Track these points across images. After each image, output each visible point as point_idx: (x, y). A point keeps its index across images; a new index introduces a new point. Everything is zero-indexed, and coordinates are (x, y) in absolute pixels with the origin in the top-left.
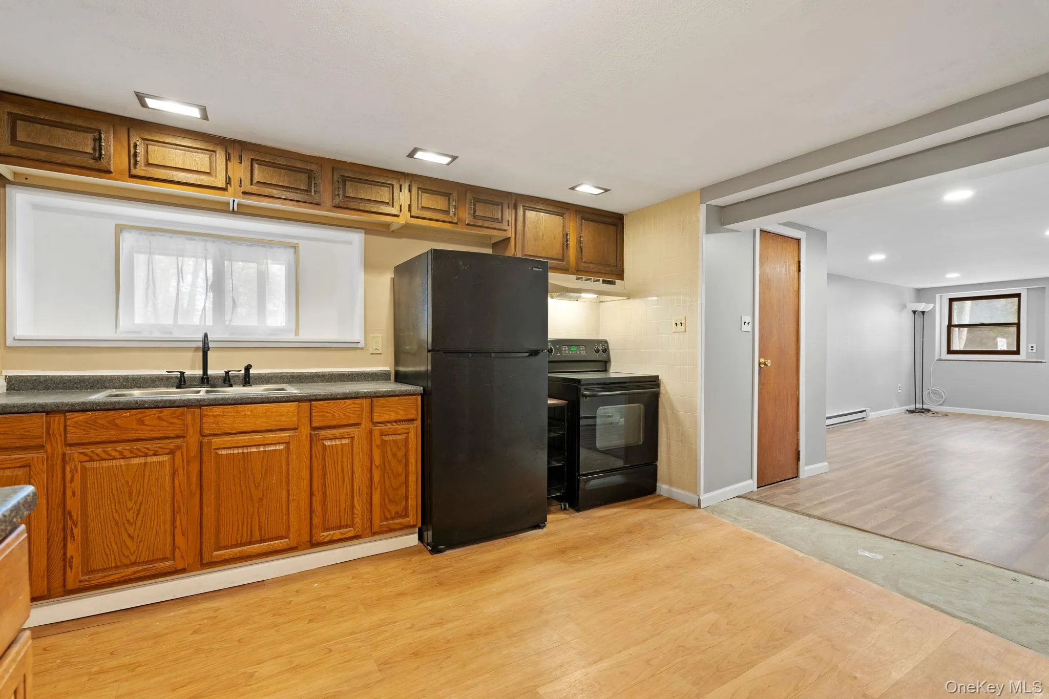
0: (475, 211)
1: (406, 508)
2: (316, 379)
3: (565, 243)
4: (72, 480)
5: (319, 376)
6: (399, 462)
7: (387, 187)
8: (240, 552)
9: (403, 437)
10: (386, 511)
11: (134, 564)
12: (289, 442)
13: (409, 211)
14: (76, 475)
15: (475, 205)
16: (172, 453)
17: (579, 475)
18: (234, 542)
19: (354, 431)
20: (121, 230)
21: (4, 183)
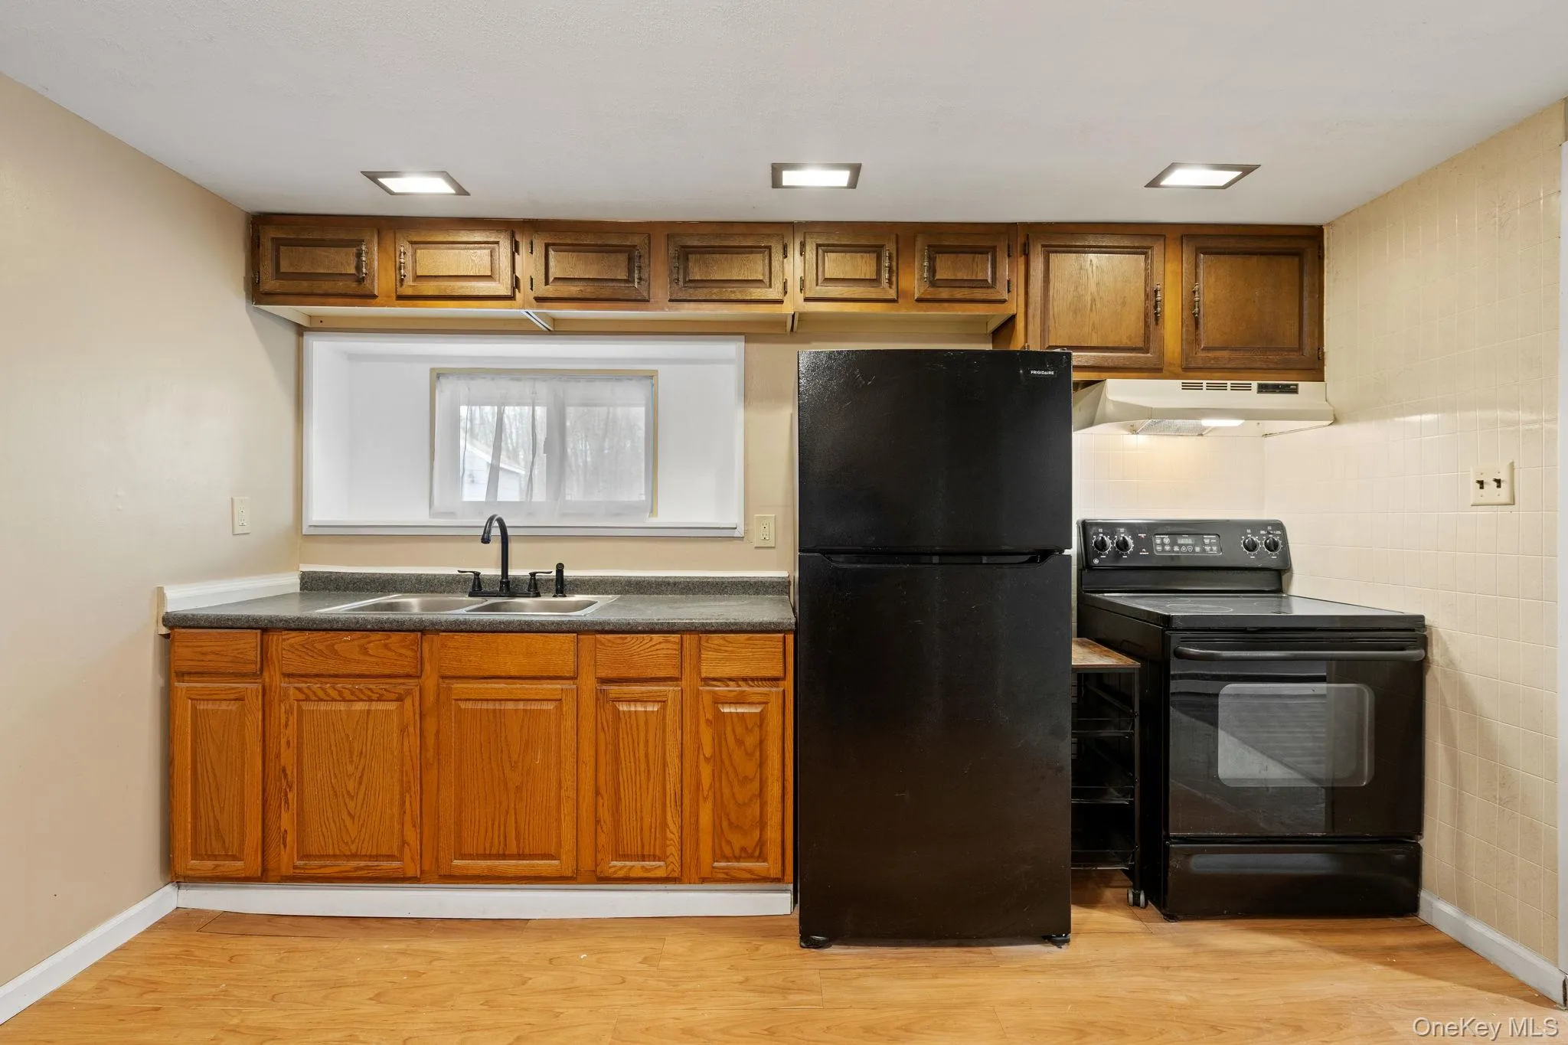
0: (932, 270)
1: (761, 843)
2: (664, 588)
3: (1153, 312)
4: (286, 725)
5: (669, 584)
6: (749, 755)
7: (761, 252)
8: (489, 868)
9: (756, 710)
10: (724, 843)
11: (354, 856)
12: (560, 700)
13: (801, 290)
14: (291, 718)
15: (931, 260)
16: (400, 699)
17: (1168, 838)
18: (481, 851)
19: (669, 690)
20: (438, 375)
21: (300, 330)
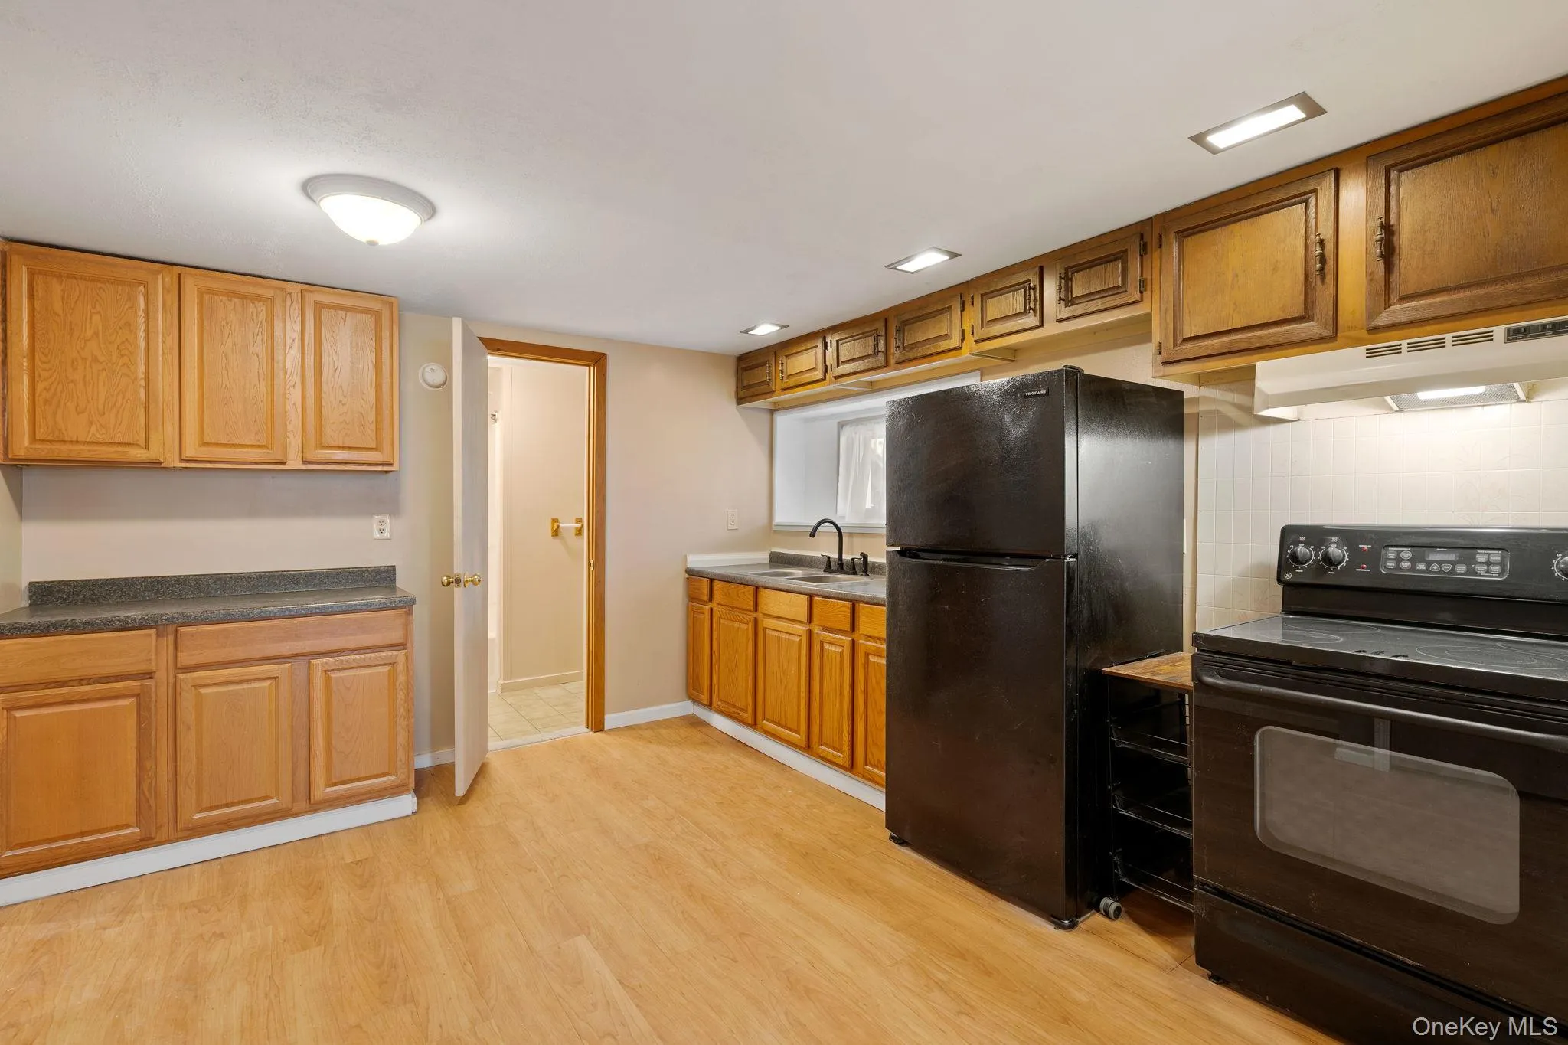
0: (1070, 291)
3: (1316, 269)
7: (946, 313)
10: (869, 752)
13: (973, 334)
15: (1069, 281)
20: (841, 425)
21: (772, 412)
